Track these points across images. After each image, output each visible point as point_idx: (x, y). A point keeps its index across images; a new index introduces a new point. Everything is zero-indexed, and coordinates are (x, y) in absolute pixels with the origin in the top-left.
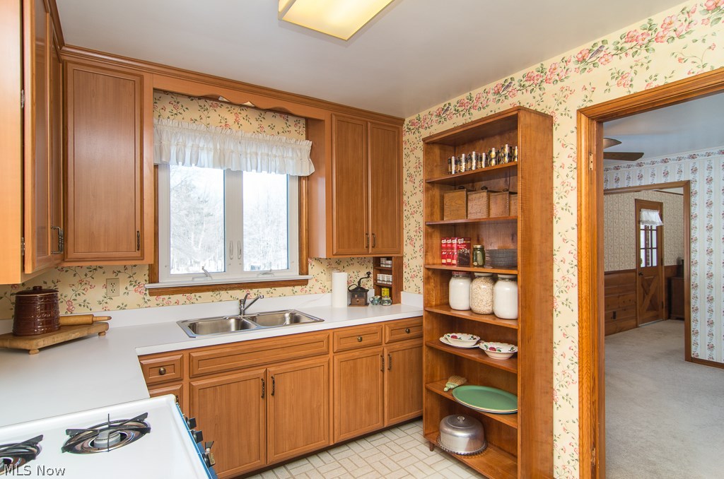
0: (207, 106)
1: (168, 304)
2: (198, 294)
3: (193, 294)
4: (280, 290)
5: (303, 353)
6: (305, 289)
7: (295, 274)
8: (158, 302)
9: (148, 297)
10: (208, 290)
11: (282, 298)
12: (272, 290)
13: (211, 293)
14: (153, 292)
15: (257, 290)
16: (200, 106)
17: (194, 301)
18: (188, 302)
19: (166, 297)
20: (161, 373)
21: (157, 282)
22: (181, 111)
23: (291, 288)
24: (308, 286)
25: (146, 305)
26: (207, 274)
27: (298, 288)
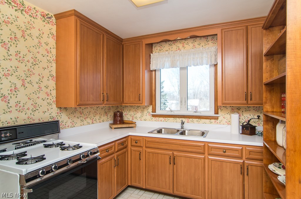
0: (172, 44)
1: (158, 121)
2: (168, 118)
3: (167, 118)
4: (203, 120)
5: (190, 150)
6: (217, 121)
7: (212, 114)
8: (155, 120)
9: (152, 117)
10: (172, 117)
11: (204, 124)
12: (199, 120)
13: (173, 118)
14: (154, 116)
15: (192, 119)
16: (169, 44)
17: (167, 121)
18: (165, 121)
19: (158, 118)
20: (136, 143)
21: (155, 112)
22: (162, 48)
23: (209, 120)
24: (219, 120)
25: (152, 120)
26: (171, 111)
27: (213, 121)
